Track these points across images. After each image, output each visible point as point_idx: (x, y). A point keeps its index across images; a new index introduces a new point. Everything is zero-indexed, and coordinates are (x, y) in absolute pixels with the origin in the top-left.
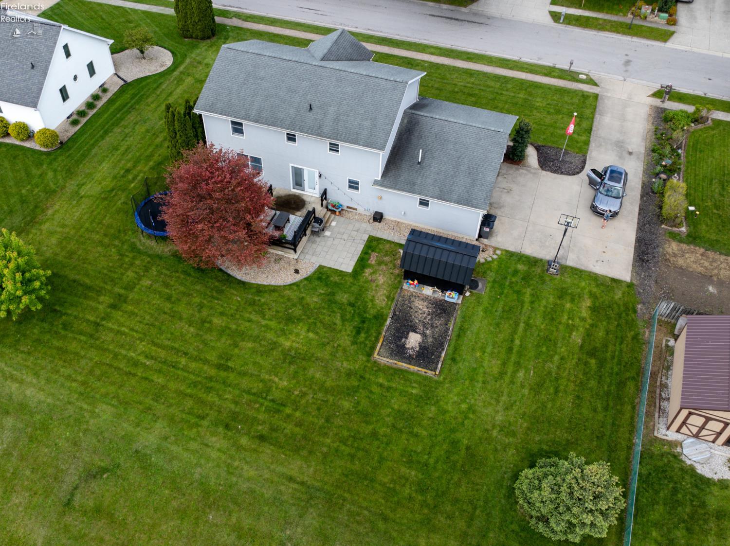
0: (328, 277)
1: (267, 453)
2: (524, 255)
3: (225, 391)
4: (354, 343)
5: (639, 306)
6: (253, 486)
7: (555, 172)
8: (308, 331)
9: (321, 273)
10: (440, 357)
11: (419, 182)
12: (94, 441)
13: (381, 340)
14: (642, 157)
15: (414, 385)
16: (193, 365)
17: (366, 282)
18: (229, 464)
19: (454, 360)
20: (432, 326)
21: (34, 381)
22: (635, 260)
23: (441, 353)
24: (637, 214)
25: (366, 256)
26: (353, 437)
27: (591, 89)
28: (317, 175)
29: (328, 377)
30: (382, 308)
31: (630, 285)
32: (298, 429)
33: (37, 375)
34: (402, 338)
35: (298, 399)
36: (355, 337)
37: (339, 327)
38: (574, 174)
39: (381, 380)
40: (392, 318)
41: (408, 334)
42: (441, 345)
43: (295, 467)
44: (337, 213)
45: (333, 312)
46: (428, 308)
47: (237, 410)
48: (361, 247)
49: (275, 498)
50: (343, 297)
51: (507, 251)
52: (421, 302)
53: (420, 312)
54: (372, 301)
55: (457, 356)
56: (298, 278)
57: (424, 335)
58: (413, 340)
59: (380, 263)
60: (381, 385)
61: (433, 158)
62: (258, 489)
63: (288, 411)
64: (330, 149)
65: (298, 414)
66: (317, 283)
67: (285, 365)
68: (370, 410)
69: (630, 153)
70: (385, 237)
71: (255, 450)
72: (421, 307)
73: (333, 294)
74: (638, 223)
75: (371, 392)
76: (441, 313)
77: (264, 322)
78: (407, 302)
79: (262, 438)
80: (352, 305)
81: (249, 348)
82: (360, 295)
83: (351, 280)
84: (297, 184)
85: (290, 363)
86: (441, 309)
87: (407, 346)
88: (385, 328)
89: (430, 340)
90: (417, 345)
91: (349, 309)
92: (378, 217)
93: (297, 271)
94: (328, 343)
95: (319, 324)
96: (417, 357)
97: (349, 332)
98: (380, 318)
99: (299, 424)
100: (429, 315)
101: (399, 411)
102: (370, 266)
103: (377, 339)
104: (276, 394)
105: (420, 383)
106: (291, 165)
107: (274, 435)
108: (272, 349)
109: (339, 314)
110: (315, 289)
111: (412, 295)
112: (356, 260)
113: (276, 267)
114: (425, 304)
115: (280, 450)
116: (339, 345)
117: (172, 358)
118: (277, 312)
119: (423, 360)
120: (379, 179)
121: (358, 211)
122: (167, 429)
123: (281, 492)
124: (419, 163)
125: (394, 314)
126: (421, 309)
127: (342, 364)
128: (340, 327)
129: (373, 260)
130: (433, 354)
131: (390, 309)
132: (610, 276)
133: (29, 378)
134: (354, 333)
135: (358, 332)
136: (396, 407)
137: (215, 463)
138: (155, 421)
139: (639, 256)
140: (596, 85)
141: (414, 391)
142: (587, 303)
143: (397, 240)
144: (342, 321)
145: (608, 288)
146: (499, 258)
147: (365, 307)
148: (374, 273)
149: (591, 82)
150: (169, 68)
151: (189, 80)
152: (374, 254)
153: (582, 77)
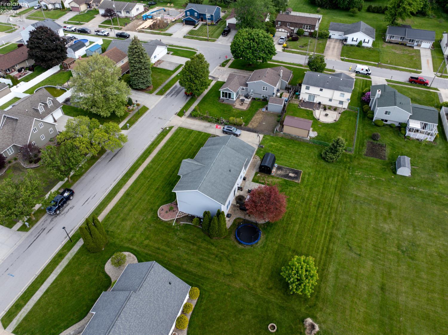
2: (257, 151)
5: (271, 135)
21: (326, 270)
27: (175, 128)
31: (265, 135)
42: (292, 170)
43: (336, 200)
48: (258, 184)
57: (290, 173)
59: (263, 180)
70: (252, 178)
75: (310, 185)
76: (281, 169)
80: (281, 187)
86: (279, 168)
89: (291, 172)
91: (283, 187)
105: (305, 174)
109: (285, 190)
116: (296, 190)
128: (290, 189)
129: (263, 182)
137: (340, 217)
140: (173, 127)
141: (307, 176)
142: (272, 143)
143: (253, 176)
144: (288, 189)
145: (266, 139)
146: (258, 156)
147: (282, 184)
148: (268, 181)
149: (171, 128)
150: (132, 253)
151: (146, 242)
152: (260, 181)
153: (168, 128)
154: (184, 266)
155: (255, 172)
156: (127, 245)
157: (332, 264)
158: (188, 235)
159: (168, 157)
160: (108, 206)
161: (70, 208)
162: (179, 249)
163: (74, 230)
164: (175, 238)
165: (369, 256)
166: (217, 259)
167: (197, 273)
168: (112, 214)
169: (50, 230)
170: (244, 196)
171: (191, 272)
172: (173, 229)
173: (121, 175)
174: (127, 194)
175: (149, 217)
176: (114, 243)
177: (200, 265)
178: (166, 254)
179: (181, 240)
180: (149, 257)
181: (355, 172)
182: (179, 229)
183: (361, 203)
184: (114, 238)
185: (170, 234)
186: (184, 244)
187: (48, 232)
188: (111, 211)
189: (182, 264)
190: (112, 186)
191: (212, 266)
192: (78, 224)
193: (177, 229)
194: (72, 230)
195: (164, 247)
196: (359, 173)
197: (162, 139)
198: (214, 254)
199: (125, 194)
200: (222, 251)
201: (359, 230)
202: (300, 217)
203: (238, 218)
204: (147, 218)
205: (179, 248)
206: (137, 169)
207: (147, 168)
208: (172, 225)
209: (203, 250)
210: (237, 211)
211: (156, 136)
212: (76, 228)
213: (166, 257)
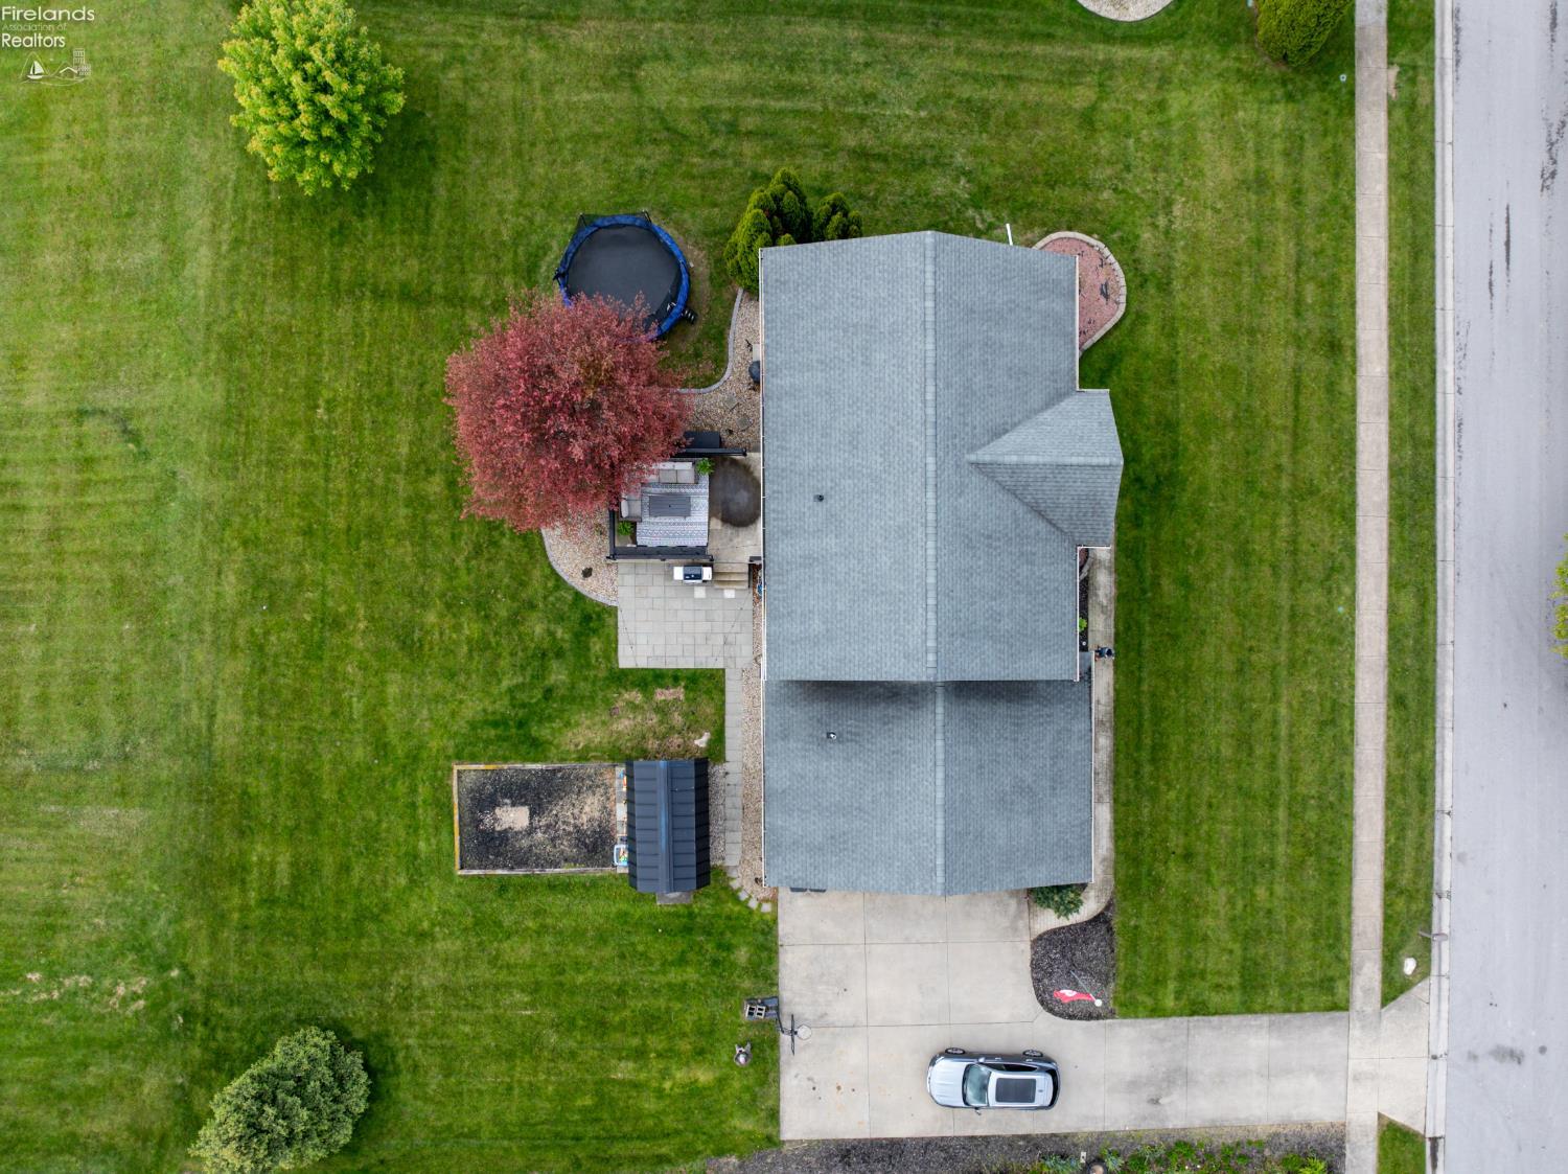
0: (595, 631)
1: (236, 667)
2: (777, 952)
3: (315, 558)
4: (473, 725)
5: (734, 1160)
6: (184, 669)
7: (1035, 966)
8: (471, 642)
9: (599, 615)
10: (496, 866)
11: (792, 745)
12: (169, 401)
13: (491, 767)
14: (1154, 1125)
17: (607, 701)
18: (204, 619)
19: (503, 889)
20: (553, 840)
21: (224, 248)
22: (839, 1143)
23: (504, 867)
24: (969, 1133)
25: (669, 681)
27: (1367, 991)
29: (396, 706)
30: (557, 747)
31: (772, 1141)
33: (237, 242)
34: (511, 798)
36: (486, 722)
37: (496, 690)
38: (1042, 1003)
39: (422, 789)
40: (544, 770)
41: (523, 804)
42: (521, 862)
43: (229, 715)
45: (523, 668)
46: (590, 821)
48: (687, 663)
49: (178, 705)
50: (558, 675)
51: (775, 921)
52: (597, 806)
53: (576, 811)
54: (568, 724)
55: (512, 891)
56: (575, 580)
57: (531, 830)
58: (514, 817)
59: (662, 710)
60: (413, 792)
61: (848, 759)
62: (182, 675)
66: (576, 616)
67: (392, 632)
69: (1155, 1101)
70: (730, 697)
71: (237, 646)
72: (587, 809)
73: (559, 654)
74: (942, 1138)
75: (395, 780)
76: (586, 845)
77: (461, 562)
78: (588, 782)
79: (258, 649)
80: (548, 693)
81: (403, 560)
82: (573, 698)
83: (602, 674)
86: (595, 844)
87: (497, 811)
88: (519, 766)
89: (525, 843)
90: (506, 827)
91: (538, 694)
93: (587, 573)
95: (488, 654)
96: (483, 831)
97: (490, 709)
98: (537, 748)
100: (575, 826)
101: (379, 832)
102: (649, 696)
103: (492, 760)
104: (336, 639)
105: (439, 851)
108: (414, 598)
109: (521, 680)
110: (561, 618)
111: (607, 787)
112: (652, 666)
113: (581, 534)
114: (597, 814)
115: (248, 684)
116: (460, 702)
118: (490, 575)
119: (480, 844)
122: (222, 502)
123: (188, 710)
124: (829, 735)
125: (554, 771)
126: (586, 810)
127: (427, 720)
128: (496, 692)
129: (662, 695)
130: (497, 855)
131: (562, 760)
132: (782, 1105)
133: (225, 236)
134: (490, 718)
135: (495, 724)
136: (384, 826)
137: (197, 598)
138: (226, 477)
139: (854, 1148)
140: (1387, 999)
141: (422, 845)
142: (704, 1076)
143: (730, 721)
144: (510, 691)
145: (750, 1106)
146: (751, 912)
147: (550, 719)
148: (634, 707)
149: (1394, 988)
150: (1115, 23)
151: (1082, 96)
152: (679, 693)
153: (1409, 966)
154: (852, 33)
155: (729, 755)
156: (1161, 53)
157: (201, 293)
158: (909, 192)
159: (1275, 698)
160: (1383, 246)
161: (1553, 174)
162: (920, 106)
163: (1450, 63)
164: (964, 156)
165: (39, 434)
166: (726, 116)
167: (788, 23)
168: (1335, 199)
169: (1554, 24)
170: (730, 531)
171: (814, 17)
172: (997, 202)
173: (1450, 474)
174: (1338, 347)
175: (1146, 235)
176: (1224, 50)
177: (791, 62)
178: (961, 64)
179: (929, 155)
180: (1033, 28)
181: (147, 995)
182: (970, 212)
183: (97, 755)
184: (1239, 70)
185: (999, 170)
186: (907, 138)
187: (1554, 13)
188: (1348, 215)
189: (869, 44)
190: (1451, 387)
191: (735, 72)
192: (1456, 103)
193: (977, 207)
194: (1458, 62)
195: (992, 94)
196: (125, 1002)
197: (1393, 856)
198: (749, 133)
199: (1348, 343)
200: (718, 163)
201: (96, 567)
202: (403, 511)
203: (709, 381)
204: (1155, 226)
205: (923, 114)
206: (1391, 542)
207: (1340, 568)
208: (1014, 222)
209: (809, 140)
210: (733, 420)
211: (1446, 874)
212: (1449, 78)
213: (958, 51)
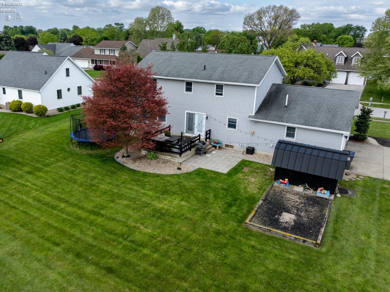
0: (205, 174)
1: (110, 285)
3: (89, 228)
4: (225, 212)
8: (182, 200)
9: (199, 172)
11: (286, 116)
13: (253, 213)
15: (292, 251)
16: (70, 209)
17: (239, 179)
18: (64, 287)
19: (335, 238)
20: (307, 211)
23: (319, 229)
25: (240, 168)
26: (216, 286)
28: (205, 117)
29: (195, 232)
30: (253, 194)
32: (152, 268)
34: (275, 215)
35: (159, 244)
36: (226, 208)
37: (211, 201)
39: (253, 243)
40: (264, 200)
41: (281, 212)
42: (318, 224)
44: (218, 148)
45: (207, 192)
46: (300, 199)
47: (94, 243)
48: (235, 163)
50: (217, 185)
51: (369, 177)
52: (292, 195)
53: (292, 201)
54: (244, 189)
55: (337, 235)
56: (179, 172)
58: (288, 218)
59: (252, 172)
60: (253, 247)
63: (146, 251)
64: (217, 94)
65: (156, 256)
66: (195, 176)
67: (154, 219)
68: (240, 265)
70: (256, 161)
71: (98, 280)
73: (208, 182)
75: (241, 250)
76: (314, 204)
77: (143, 191)
78: (278, 194)
79: (110, 270)
80: (225, 189)
81: (123, 204)
82: (233, 185)
83: (225, 177)
84: (189, 129)
85: (159, 218)
86: (313, 202)
87: (281, 221)
88: (257, 206)
89: (305, 219)
90: (292, 221)
91: (222, 192)
92: (250, 151)
93: (179, 169)
94: (199, 209)
95: (192, 198)
96: (293, 229)
97: (220, 205)
98: (251, 199)
99: (156, 264)
100: (301, 203)
101: (275, 271)
102: (243, 172)
103: (249, 212)
104: (138, 237)
106: (186, 111)
107: (124, 269)
108: (144, 207)
109: (212, 194)
110: (193, 179)
111: (283, 190)
112: (230, 168)
113: (163, 165)
114: (297, 197)
115: (126, 284)
116: (209, 213)
117: (55, 203)
118: (156, 187)
119: (300, 232)
120: (254, 114)
121: (234, 149)
122: (19, 248)
124: (286, 107)
125: (266, 199)
126: (293, 199)
127: (211, 225)
129: (246, 170)
130: (310, 229)
131: (261, 195)
134: (225, 206)
135: (230, 206)
136: (271, 267)
138: (13, 240)
